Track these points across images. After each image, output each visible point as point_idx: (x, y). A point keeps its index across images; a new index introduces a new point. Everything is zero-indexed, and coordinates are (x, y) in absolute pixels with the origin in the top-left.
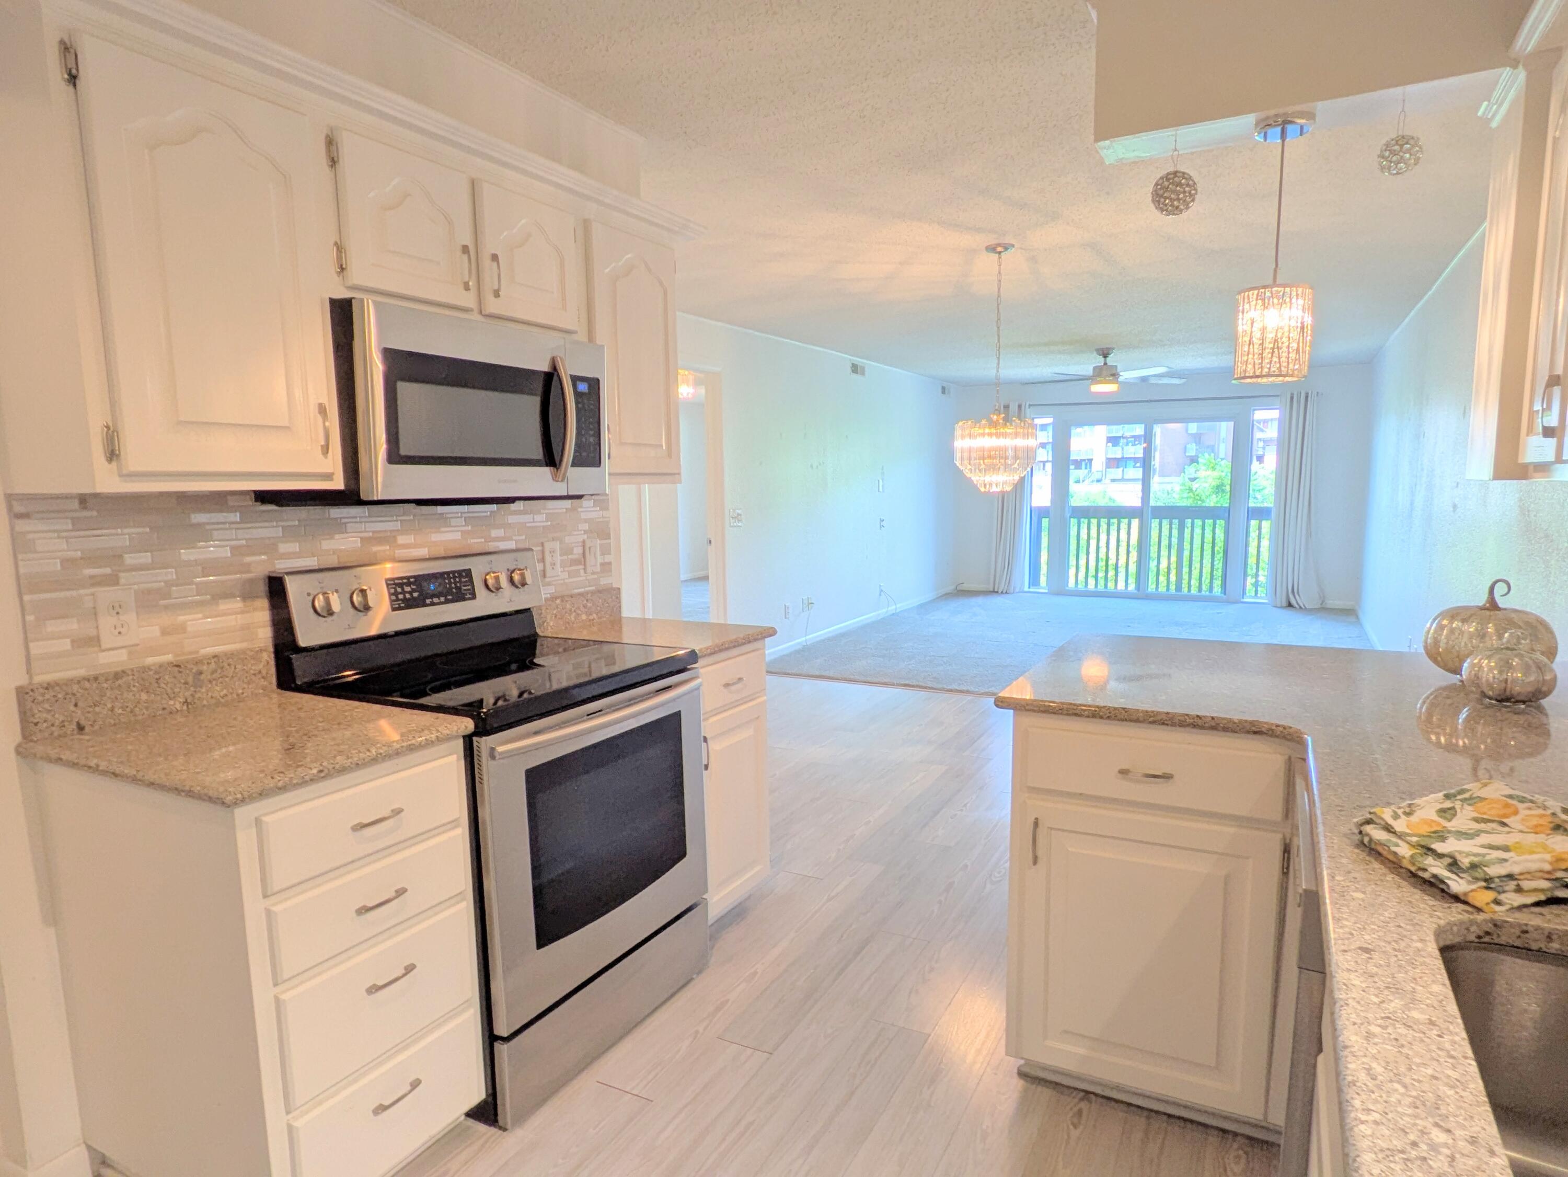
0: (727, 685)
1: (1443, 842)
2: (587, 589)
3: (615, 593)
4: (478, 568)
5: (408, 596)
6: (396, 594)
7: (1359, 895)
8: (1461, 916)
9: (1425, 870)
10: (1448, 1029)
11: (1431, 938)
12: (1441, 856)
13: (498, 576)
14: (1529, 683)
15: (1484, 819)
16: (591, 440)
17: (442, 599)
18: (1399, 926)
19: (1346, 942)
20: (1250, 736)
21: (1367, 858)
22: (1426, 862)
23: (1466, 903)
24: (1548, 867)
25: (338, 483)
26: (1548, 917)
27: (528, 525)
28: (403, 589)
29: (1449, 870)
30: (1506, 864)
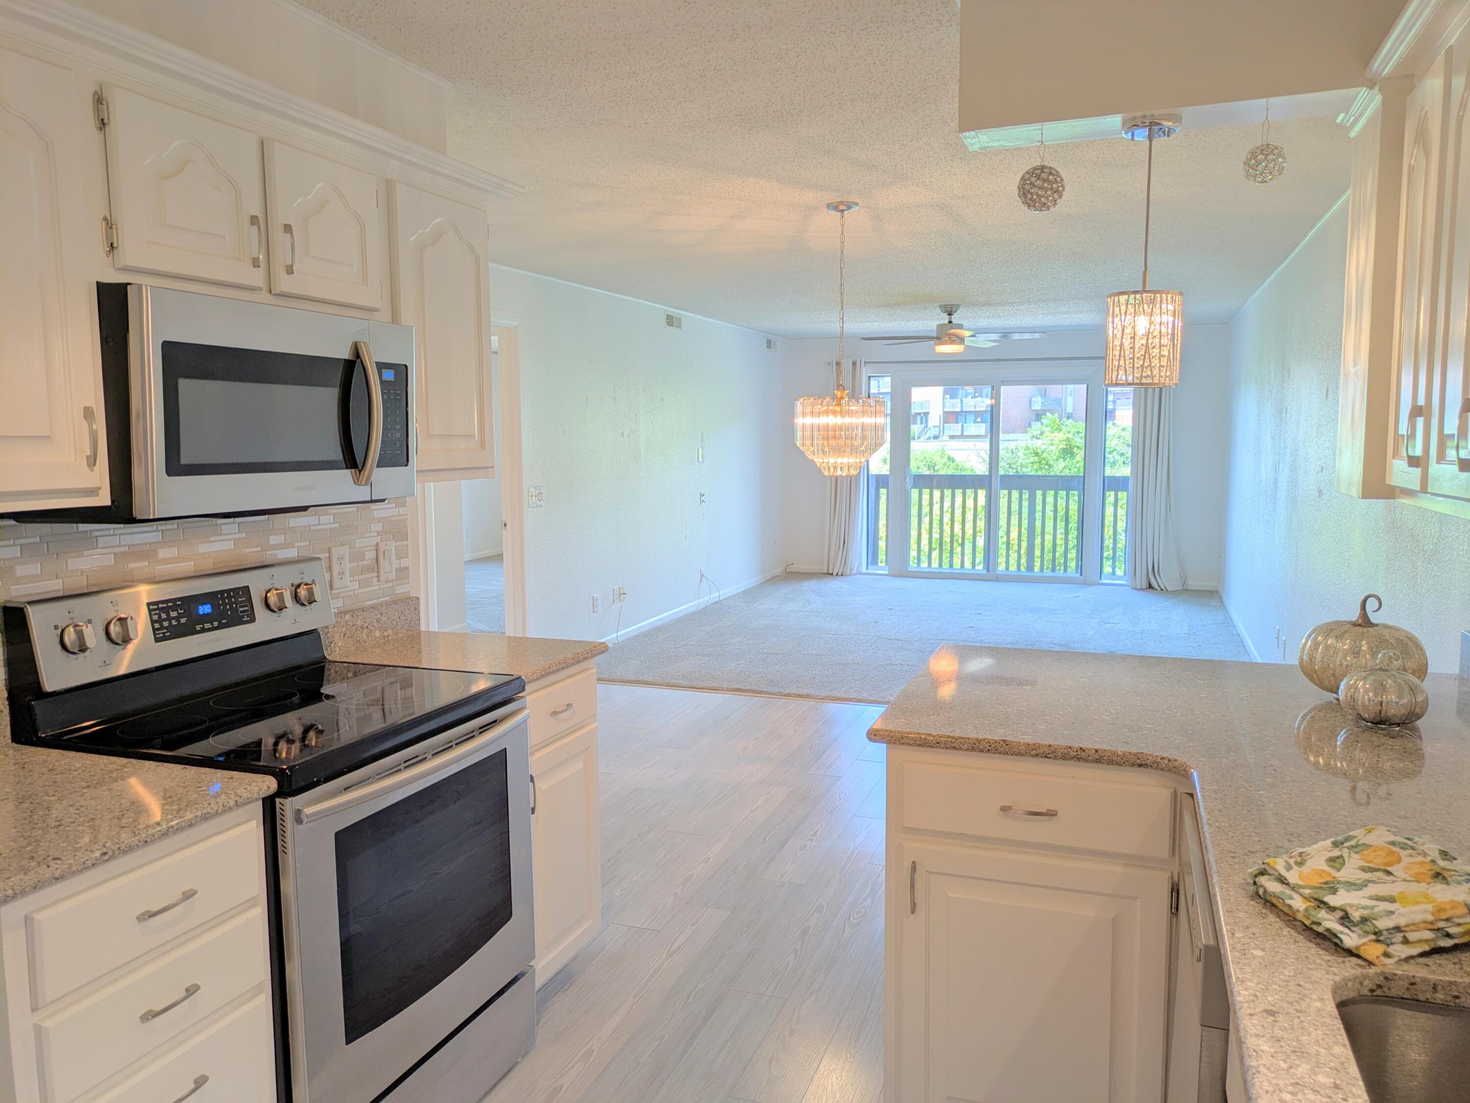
0: (555, 713)
1: (1334, 894)
2: (379, 600)
3: (412, 604)
4: (256, 583)
5: (174, 622)
6: (160, 621)
7: (1258, 953)
8: (1354, 971)
9: (1319, 924)
10: (1351, 1092)
11: (1328, 996)
12: (1333, 909)
13: (282, 593)
14: (1403, 705)
15: (1370, 868)
16: (398, 435)
17: (216, 624)
18: (1299, 985)
19: (1252, 1005)
20: (1136, 769)
21: (1264, 911)
22: (1320, 916)
23: (1358, 956)
24: (1430, 918)
25: (104, 499)
26: (1433, 967)
27: (312, 528)
28: (168, 615)
29: (1342, 924)
30: (1393, 916)
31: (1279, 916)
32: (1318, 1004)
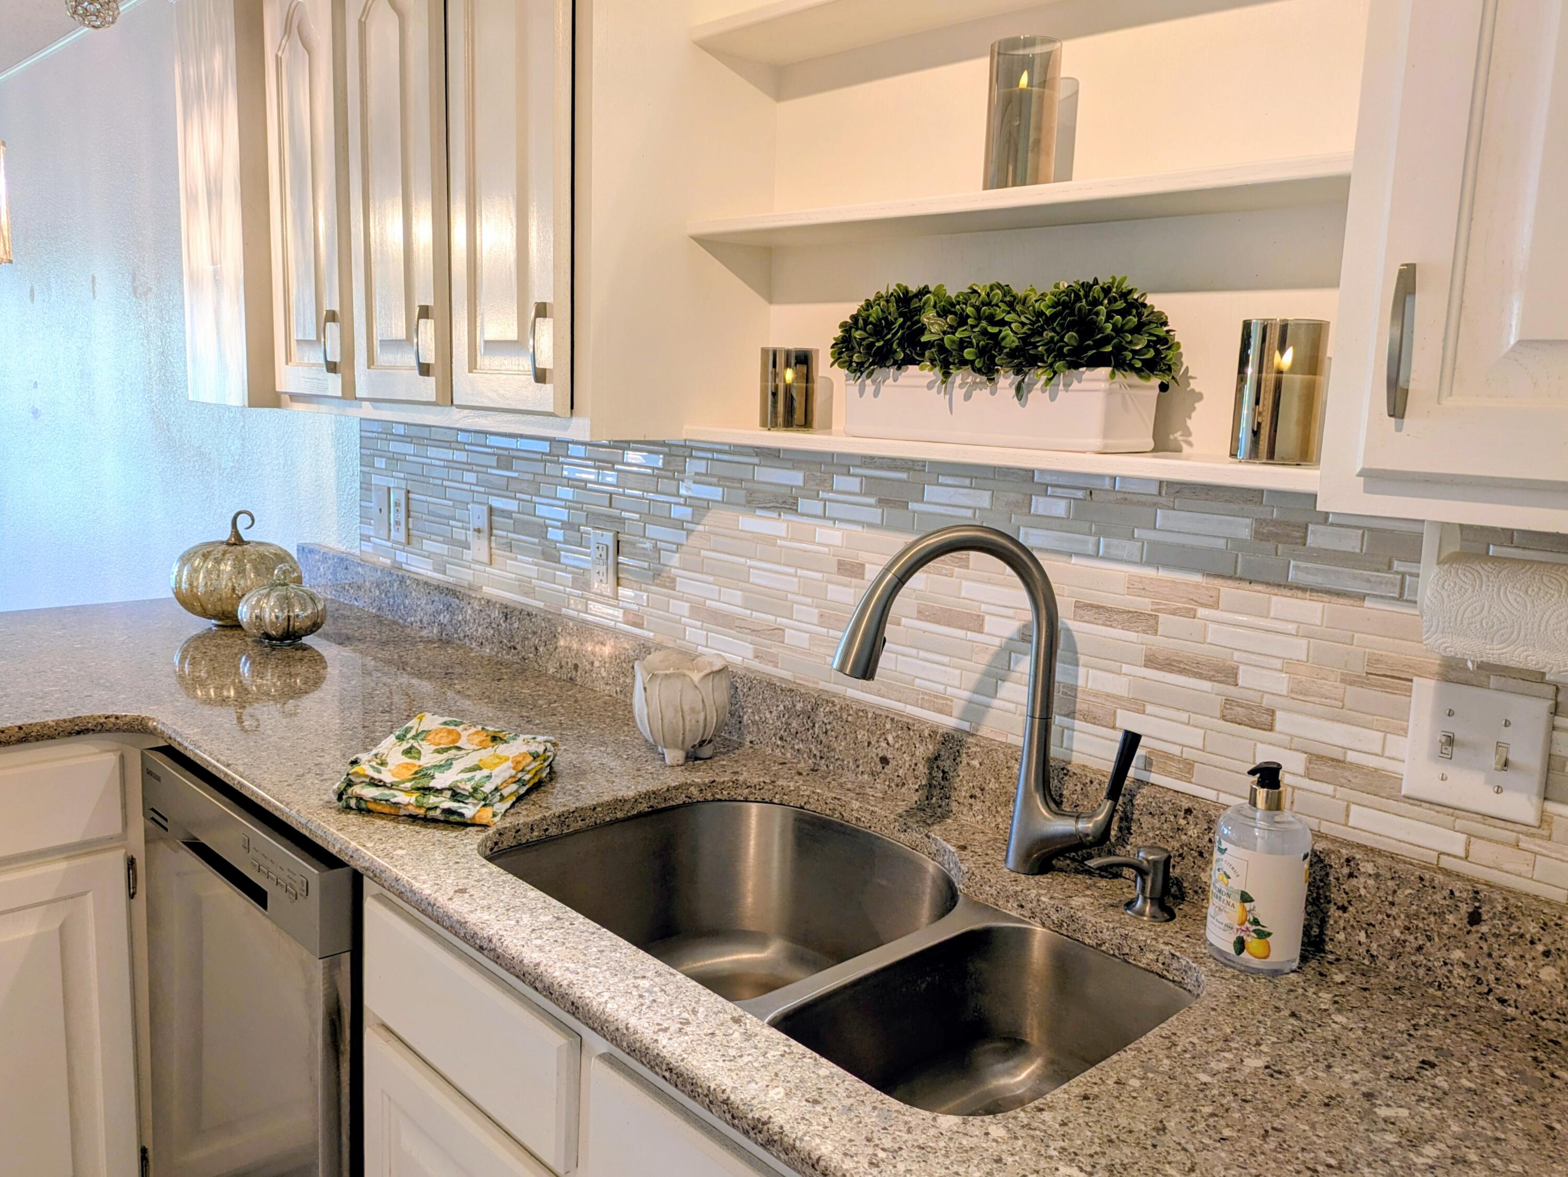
15: (442, 749)
18: (457, 863)
19: (441, 893)
21: (366, 819)
23: (473, 825)
24: (514, 772)
26: (524, 812)
29: (455, 801)
30: (492, 780)
31: (383, 819)
32: (484, 870)
